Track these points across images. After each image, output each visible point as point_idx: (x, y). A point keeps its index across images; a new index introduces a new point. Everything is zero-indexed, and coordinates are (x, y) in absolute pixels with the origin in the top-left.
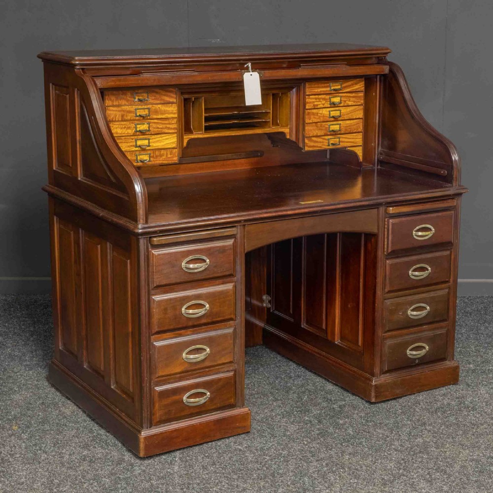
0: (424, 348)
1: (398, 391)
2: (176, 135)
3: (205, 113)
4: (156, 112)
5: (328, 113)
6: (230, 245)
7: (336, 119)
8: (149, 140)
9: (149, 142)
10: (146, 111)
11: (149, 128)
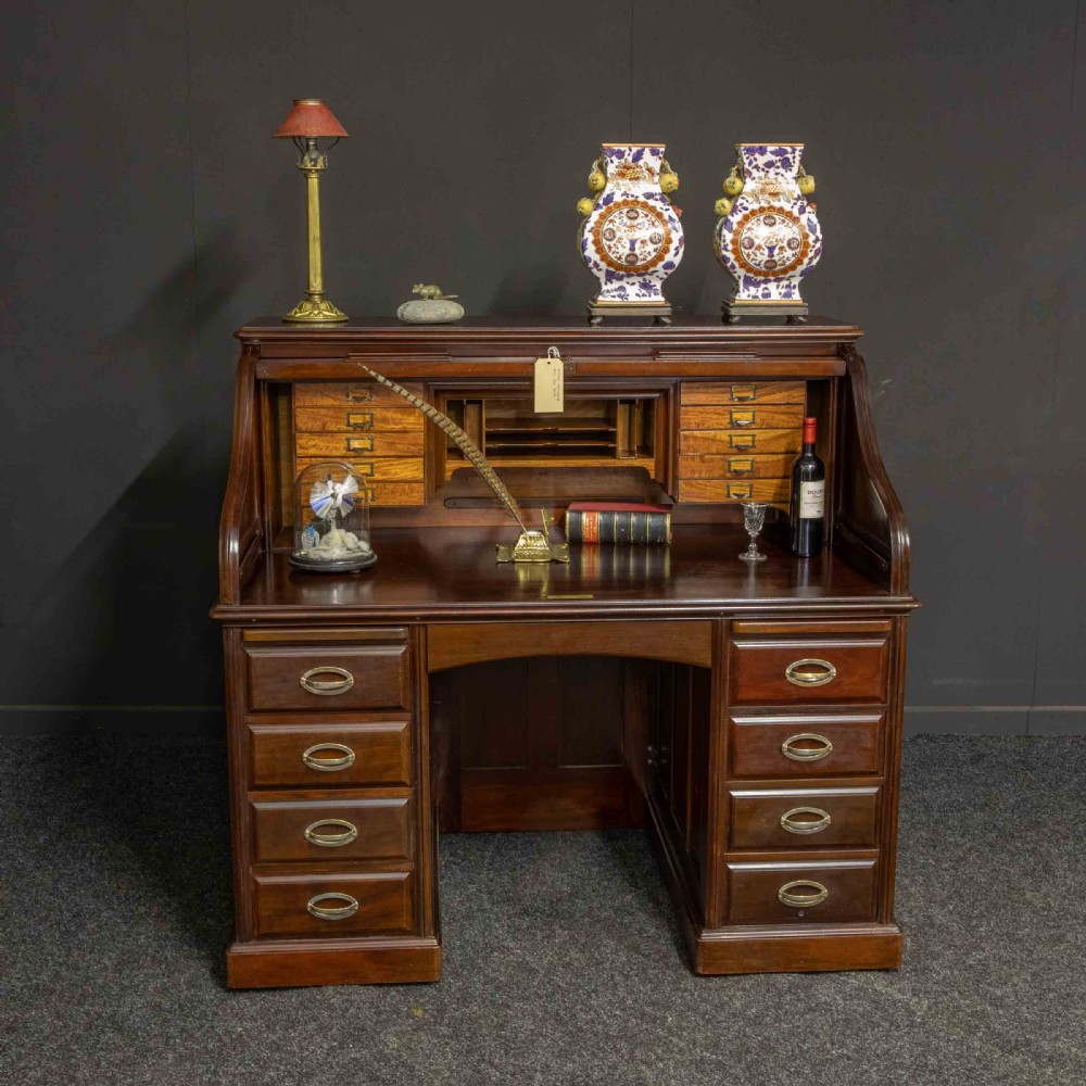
0: (818, 891)
1: (755, 962)
2: (422, 459)
3: (487, 426)
4: (385, 420)
5: (728, 439)
6: (396, 657)
7: (741, 450)
8: (372, 464)
9: (372, 468)
10: (368, 417)
11: (372, 445)
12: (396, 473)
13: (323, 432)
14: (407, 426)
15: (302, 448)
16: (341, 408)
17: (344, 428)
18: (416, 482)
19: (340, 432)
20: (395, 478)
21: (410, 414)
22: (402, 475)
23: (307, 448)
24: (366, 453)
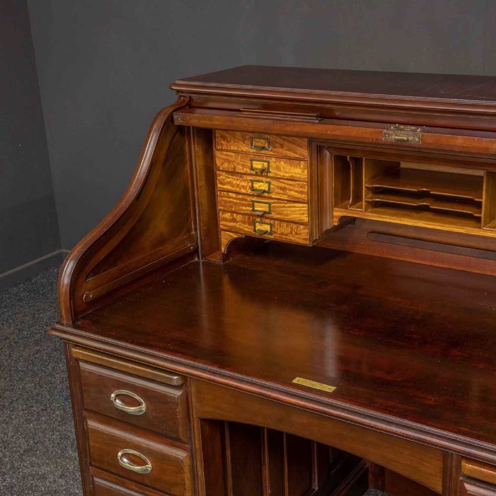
2: (306, 205)
4: (278, 168)
8: (270, 204)
9: (270, 207)
10: (266, 164)
11: (269, 188)
12: (287, 215)
13: (233, 173)
14: (294, 175)
15: (221, 183)
16: (246, 154)
17: (249, 171)
18: (302, 224)
19: (246, 174)
20: (287, 218)
21: (296, 166)
22: (291, 216)
23: (224, 184)
24: (266, 195)
